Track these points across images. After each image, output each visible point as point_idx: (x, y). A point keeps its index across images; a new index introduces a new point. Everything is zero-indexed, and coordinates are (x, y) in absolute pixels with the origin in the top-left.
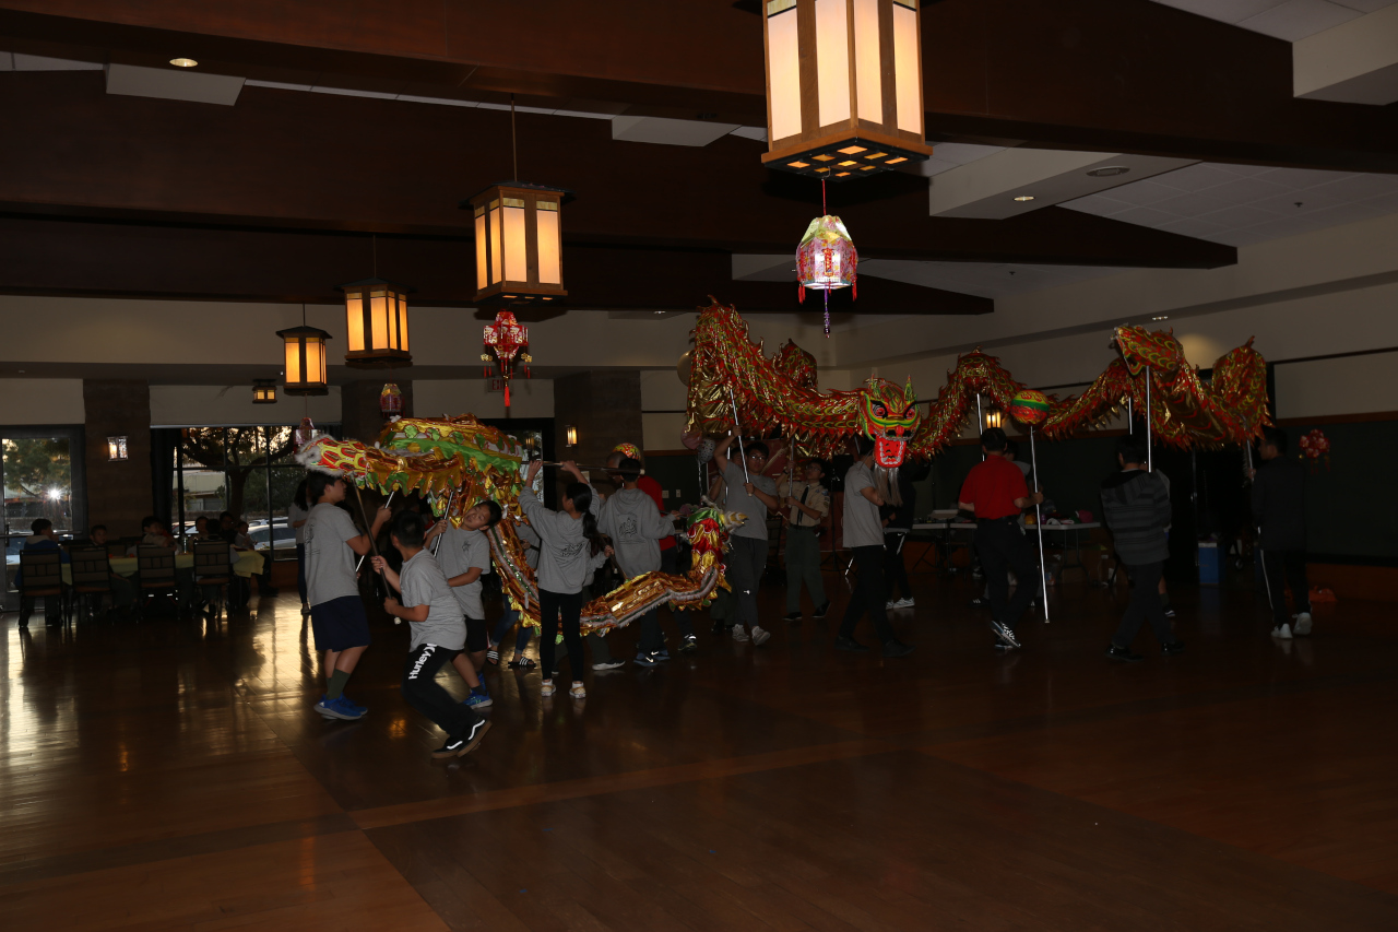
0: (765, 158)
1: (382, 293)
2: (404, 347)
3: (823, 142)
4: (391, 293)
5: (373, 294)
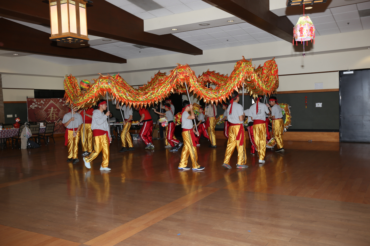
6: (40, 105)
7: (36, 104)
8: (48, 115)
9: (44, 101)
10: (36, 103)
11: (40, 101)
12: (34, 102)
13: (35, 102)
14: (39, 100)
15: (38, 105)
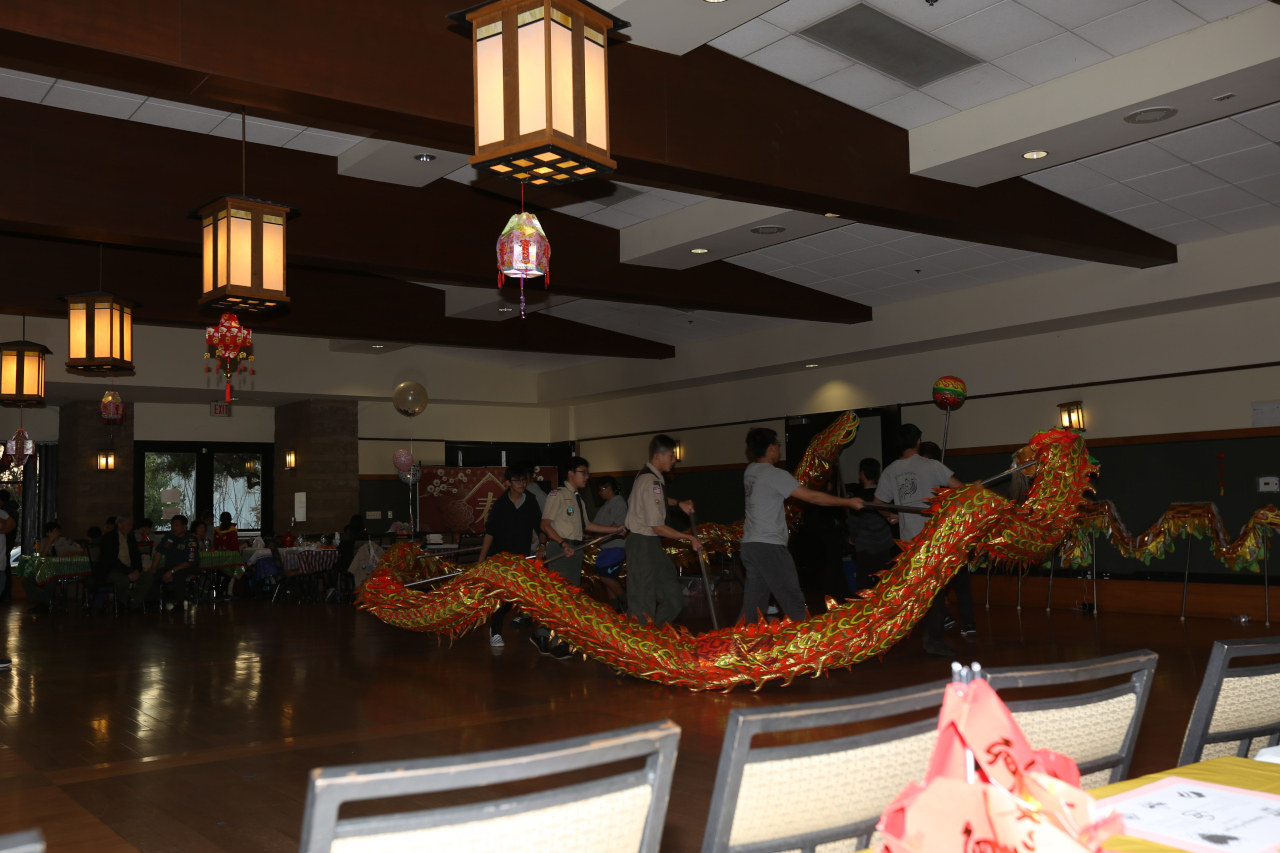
1: (107, 305)
2: (127, 357)
4: (115, 306)
5: (97, 305)
6: (454, 485)
7: (442, 482)
8: (478, 513)
9: (466, 475)
10: (444, 479)
11: (456, 475)
12: (437, 477)
13: (440, 478)
14: (452, 472)
15: (450, 484)
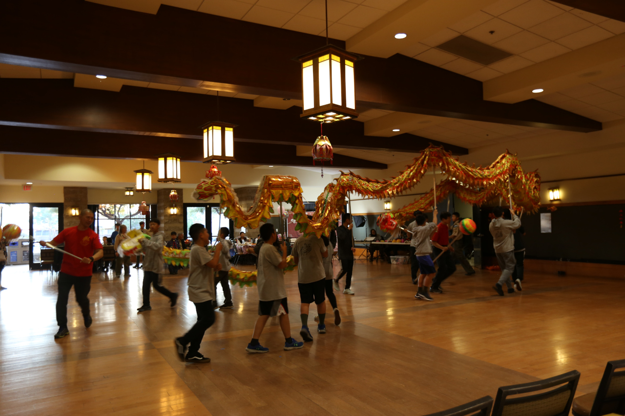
0: (301, 116)
1: (171, 157)
2: (179, 177)
3: (321, 111)
4: (174, 158)
5: (168, 158)
